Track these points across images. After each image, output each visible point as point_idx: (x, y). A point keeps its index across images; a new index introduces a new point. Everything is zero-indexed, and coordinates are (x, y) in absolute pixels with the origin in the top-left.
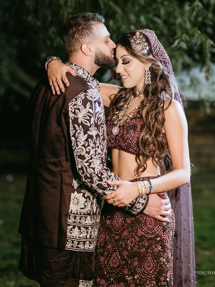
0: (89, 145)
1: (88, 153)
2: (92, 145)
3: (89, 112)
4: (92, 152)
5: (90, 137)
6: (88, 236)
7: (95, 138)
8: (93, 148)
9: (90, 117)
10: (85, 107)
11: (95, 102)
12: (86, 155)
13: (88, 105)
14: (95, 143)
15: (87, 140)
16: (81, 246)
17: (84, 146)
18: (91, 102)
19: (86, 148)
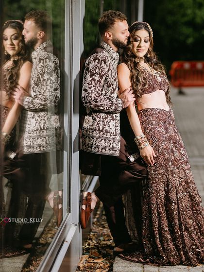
0: (91, 84)
1: (90, 88)
2: (93, 84)
3: (96, 65)
4: (93, 88)
5: (94, 80)
6: (111, 146)
7: (96, 81)
8: (94, 86)
9: (96, 68)
10: (95, 62)
11: (102, 60)
12: (88, 89)
13: (97, 61)
14: (96, 84)
15: (91, 81)
16: (103, 151)
17: (88, 84)
18: (99, 60)
19: (89, 85)
